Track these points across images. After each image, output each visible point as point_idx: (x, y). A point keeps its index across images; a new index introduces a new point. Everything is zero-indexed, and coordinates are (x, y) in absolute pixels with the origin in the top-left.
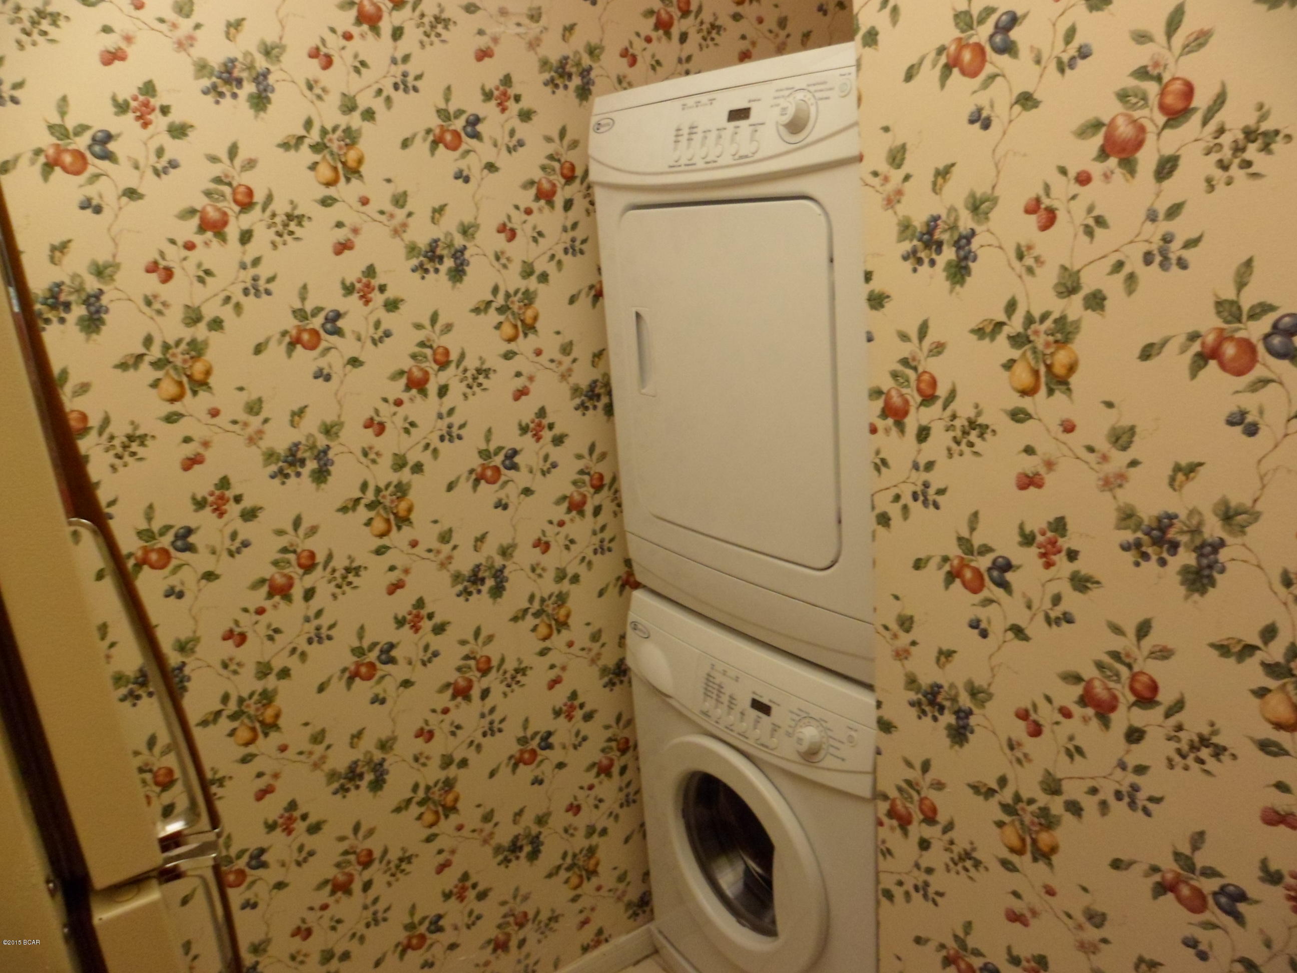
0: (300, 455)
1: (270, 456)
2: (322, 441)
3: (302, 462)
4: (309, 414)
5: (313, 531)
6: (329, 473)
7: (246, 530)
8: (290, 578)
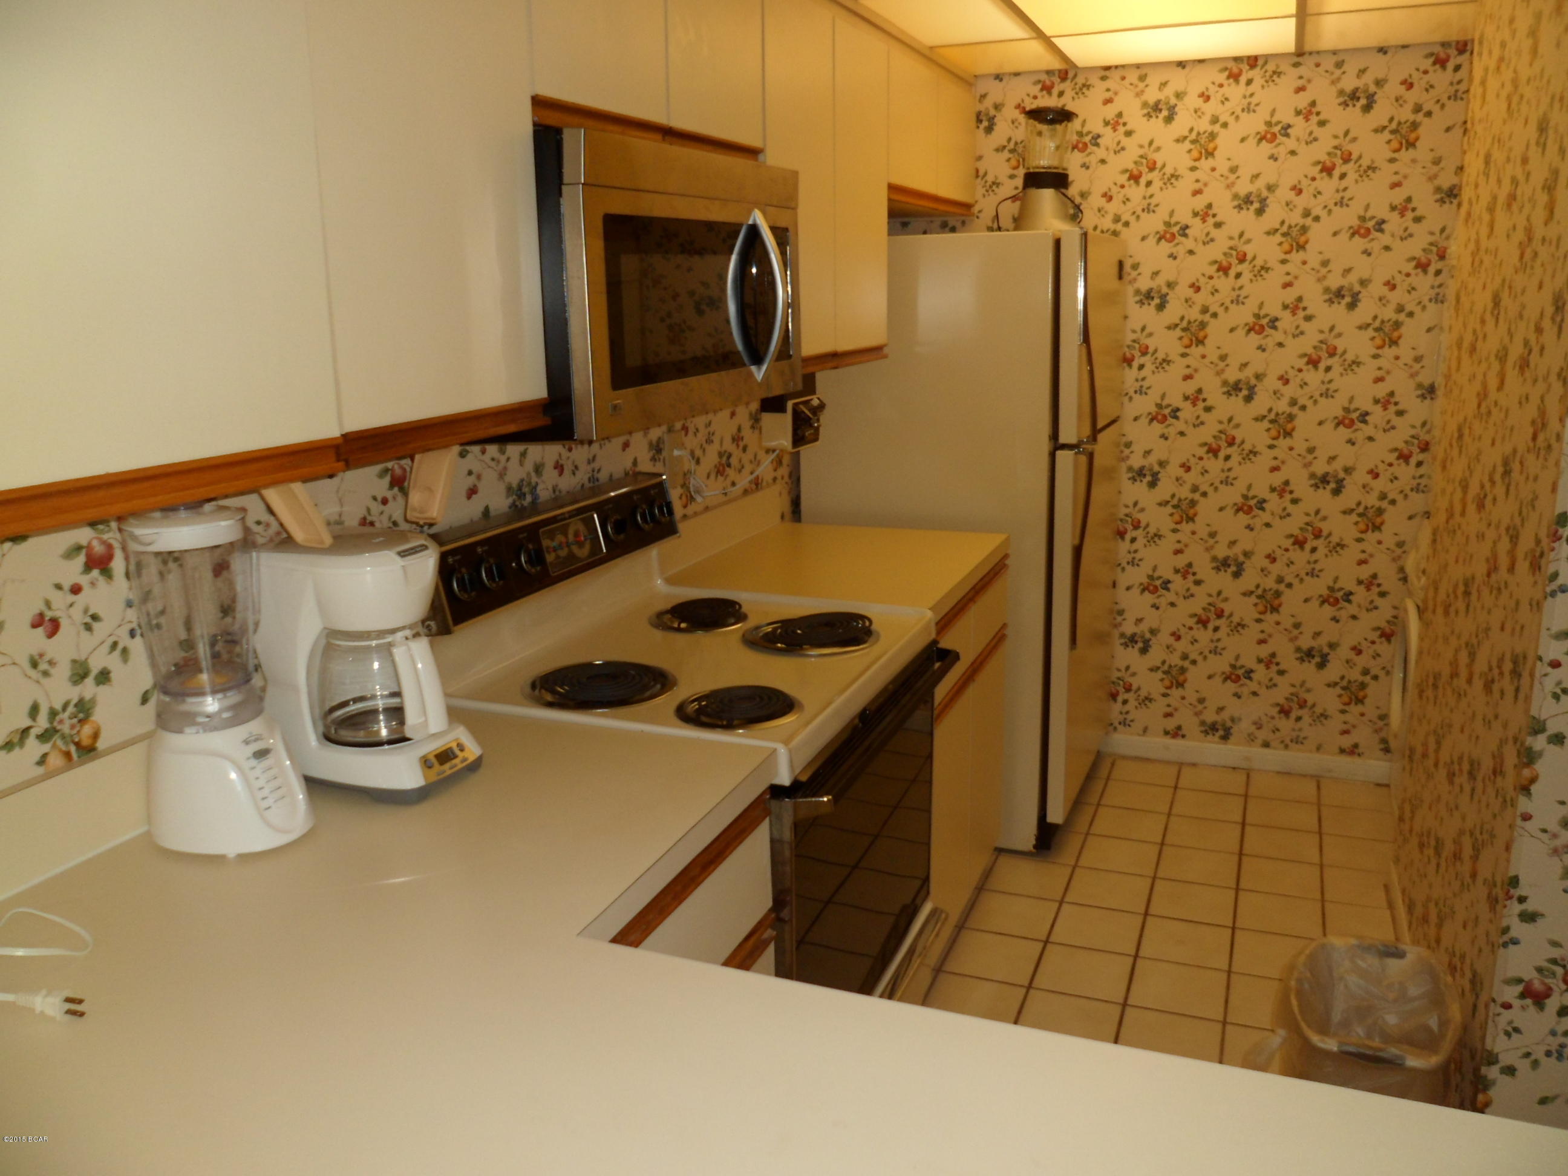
0: (1240, 386)
1: (1225, 383)
2: (1253, 381)
3: (1240, 390)
4: (1250, 366)
5: (1238, 426)
6: (1253, 398)
7: (1204, 416)
8: (1220, 447)
